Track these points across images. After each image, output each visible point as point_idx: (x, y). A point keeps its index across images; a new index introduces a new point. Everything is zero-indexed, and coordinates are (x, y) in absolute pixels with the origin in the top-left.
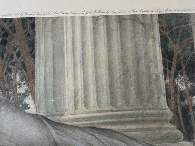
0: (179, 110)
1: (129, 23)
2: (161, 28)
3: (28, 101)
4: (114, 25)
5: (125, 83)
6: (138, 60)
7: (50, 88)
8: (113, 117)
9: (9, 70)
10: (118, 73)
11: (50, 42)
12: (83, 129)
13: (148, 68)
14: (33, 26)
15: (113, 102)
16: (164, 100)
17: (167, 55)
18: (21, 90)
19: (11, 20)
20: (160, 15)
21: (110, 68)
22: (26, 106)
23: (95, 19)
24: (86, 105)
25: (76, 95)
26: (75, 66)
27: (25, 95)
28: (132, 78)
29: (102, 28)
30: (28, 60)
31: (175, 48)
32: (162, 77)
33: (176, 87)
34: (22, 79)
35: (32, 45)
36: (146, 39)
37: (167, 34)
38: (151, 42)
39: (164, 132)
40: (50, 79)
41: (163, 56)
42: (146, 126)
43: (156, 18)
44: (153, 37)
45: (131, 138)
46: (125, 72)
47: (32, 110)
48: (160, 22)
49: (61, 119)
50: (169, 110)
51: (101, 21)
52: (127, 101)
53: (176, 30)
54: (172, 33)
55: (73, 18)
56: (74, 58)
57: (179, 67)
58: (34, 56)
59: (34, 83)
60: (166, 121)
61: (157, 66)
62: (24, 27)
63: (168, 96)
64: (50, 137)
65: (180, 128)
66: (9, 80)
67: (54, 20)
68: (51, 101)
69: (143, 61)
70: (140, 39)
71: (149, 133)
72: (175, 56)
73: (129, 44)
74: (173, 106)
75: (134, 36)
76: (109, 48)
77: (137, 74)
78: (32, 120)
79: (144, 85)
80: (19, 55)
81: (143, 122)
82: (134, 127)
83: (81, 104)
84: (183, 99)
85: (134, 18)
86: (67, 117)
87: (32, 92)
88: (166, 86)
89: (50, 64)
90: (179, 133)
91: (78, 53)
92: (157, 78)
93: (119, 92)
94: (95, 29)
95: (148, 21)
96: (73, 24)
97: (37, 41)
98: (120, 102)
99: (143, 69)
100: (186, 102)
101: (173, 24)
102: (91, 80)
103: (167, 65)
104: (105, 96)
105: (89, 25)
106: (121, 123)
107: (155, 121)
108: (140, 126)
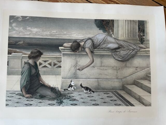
0: (141, 39)
1: (132, 22)
2: (138, 23)
3: (113, 35)
4: (129, 22)
5: (131, 33)
6: (133, 29)
7: (117, 33)
8: (128, 39)
9: (109, 29)
10: (129, 31)
11: (117, 24)
12: (122, 41)
13: (135, 31)
14: (113, 21)
15: (128, 37)
16: (138, 37)
17: (139, 28)
18: (111, 33)
19: (109, 20)
20: (138, 21)
21: (128, 30)
22: (112, 36)
23: (126, 21)
24: (123, 36)
25: (121, 35)
26: (121, 29)
27: (112, 34)
28: (132, 33)
29: (127, 22)
30: (112, 28)
31: (141, 27)
32: (138, 33)
33: (140, 35)
34: (111, 31)
35: (113, 25)
36: (135, 25)
37: (139, 24)
38: (136, 26)
39: (137, 42)
40: (117, 31)
41: (138, 28)
42: (134, 41)
43: (137, 21)
44: (137, 25)
45: (131, 43)
46: (131, 31)
47: (113, 37)
48: (138, 22)
49: (118, 39)
50: (138, 39)
51: (127, 21)
52: (131, 36)
53: (141, 24)
54: (140, 24)
55: (121, 20)
56: (121, 28)
57: (141, 31)
58: (114, 27)
59: (113, 32)
60: (138, 40)
61: (137, 30)
62: (112, 21)
63: (139, 36)
64: (116, 42)
65: (140, 42)
66: (109, 31)
67: (118, 20)
68: (117, 35)
69: (134, 29)
70: (134, 25)
71: (134, 42)
72: (141, 29)
73: (132, 26)
74: (139, 38)
75: (133, 24)
76: (128, 26)
77: (133, 32)
78: (113, 38)
79: (134, 34)
80: (111, 27)
81: (134, 40)
82: (132, 41)
83: (122, 36)
84: (141, 37)
85: (133, 21)
86: (119, 39)
87: (113, 33)
88: (138, 34)
89: (117, 29)
90: (140, 43)
91: (122, 27)
92: (137, 32)
93: (129, 35)
94: (125, 23)
95: (136, 21)
96: (121, 21)
97: (114, 24)
98: (129, 37)
99: (134, 31)
100: (142, 37)
101: (141, 22)
102: (124, 32)
103: (139, 30)
104: (127, 35)
105: (124, 22)
106: (129, 40)
107: (136, 40)
108: (133, 41)
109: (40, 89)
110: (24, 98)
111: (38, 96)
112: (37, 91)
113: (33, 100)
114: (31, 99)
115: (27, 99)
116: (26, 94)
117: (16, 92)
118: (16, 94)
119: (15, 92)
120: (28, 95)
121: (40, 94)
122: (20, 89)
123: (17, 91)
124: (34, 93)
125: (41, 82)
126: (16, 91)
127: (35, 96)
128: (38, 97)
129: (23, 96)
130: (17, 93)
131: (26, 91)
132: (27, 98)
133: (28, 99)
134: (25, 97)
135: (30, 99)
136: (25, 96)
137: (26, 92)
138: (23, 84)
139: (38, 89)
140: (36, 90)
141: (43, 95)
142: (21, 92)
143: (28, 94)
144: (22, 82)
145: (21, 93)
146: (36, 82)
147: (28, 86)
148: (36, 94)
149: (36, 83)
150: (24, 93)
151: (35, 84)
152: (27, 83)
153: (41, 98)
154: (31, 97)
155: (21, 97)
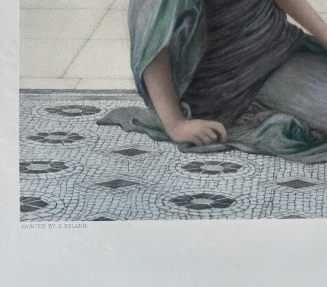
109: (288, 74)
110: (164, 145)
111: (278, 130)
112: (270, 90)
113: (235, 168)
114: (220, 157)
115: (192, 158)
116: (183, 115)
117: (96, 104)
118: (98, 116)
119: (87, 103)
120: (194, 128)
121: (288, 119)
122: (129, 73)
123: (109, 94)
124: (244, 111)
125: (295, 17)
126: (96, 95)
127: (254, 135)
128: (277, 141)
129: (160, 133)
130: (106, 107)
131: (177, 92)
132: (189, 146)
133: (200, 158)
134: (169, 140)
135: (210, 158)
136: (172, 134)
137: (183, 99)
138: (150, 39)
139: (270, 74)
140: (258, 85)
141: (317, 124)
142: (140, 103)
143: (195, 116)
144: (140, 21)
145: (136, 110)
146: (251, 19)
147: (196, 56)
148: (261, 115)
149: (254, 26)
150: (164, 109)
151: (249, 34)
152: (185, 25)
153: (300, 148)
154: (219, 140)
155: (141, 140)
